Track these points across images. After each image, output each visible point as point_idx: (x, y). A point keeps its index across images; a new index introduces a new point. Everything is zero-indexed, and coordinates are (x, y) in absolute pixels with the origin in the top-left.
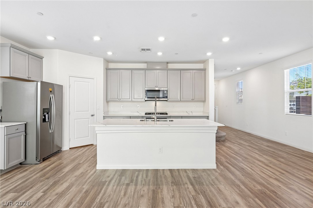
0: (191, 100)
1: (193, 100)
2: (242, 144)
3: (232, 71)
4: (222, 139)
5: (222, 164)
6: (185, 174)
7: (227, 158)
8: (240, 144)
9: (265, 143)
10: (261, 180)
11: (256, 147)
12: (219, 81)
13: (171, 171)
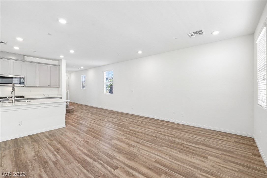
0: (48, 86)
1: (49, 86)
2: (83, 112)
3: (78, 68)
4: (71, 111)
5: (69, 124)
6: (43, 135)
7: (73, 120)
8: (82, 112)
9: (95, 110)
10: (89, 126)
11: (90, 112)
12: (70, 73)
13: (30, 136)
